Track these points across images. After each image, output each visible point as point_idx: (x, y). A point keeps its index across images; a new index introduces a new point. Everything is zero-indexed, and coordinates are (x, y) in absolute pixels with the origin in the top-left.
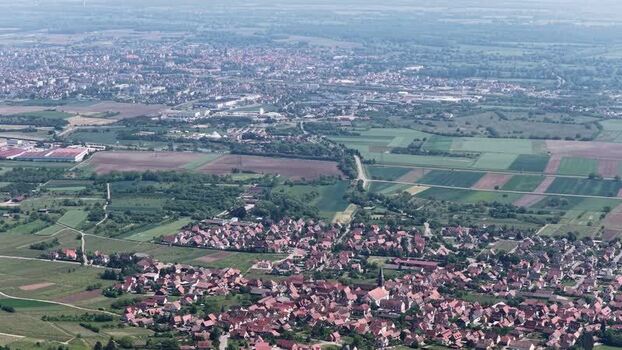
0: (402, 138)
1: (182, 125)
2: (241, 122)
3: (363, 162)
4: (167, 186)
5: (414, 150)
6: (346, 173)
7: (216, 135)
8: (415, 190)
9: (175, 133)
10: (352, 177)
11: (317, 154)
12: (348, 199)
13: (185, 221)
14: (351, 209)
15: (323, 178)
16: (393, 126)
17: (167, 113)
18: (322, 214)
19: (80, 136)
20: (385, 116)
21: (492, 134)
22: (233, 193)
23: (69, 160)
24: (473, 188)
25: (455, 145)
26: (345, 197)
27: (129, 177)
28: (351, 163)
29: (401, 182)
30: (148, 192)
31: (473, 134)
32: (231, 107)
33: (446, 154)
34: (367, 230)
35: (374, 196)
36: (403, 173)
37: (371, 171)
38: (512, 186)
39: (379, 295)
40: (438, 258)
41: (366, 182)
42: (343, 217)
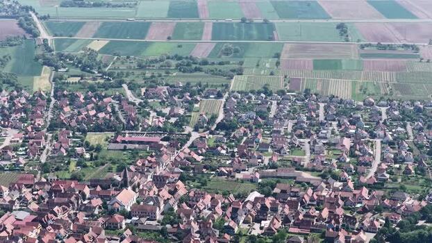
3: (40, 18)
6: (29, 31)
8: (98, 45)
10: (35, 35)
12: (41, 61)
14: (47, 72)
15: (9, 40)
18: (21, 80)
24: (147, 40)
26: (37, 59)
29: (80, 37)
33: (109, 5)
34: (73, 99)
35: (61, 56)
36: (78, 26)
37: (51, 28)
38: (178, 33)
39: (127, 198)
40: (156, 130)
41: (51, 40)
42: (43, 83)
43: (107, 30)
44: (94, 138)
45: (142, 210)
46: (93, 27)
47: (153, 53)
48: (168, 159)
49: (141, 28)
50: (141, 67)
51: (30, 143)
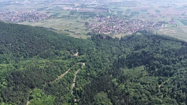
0: (113, 7)
1: (88, 5)
2: (95, 5)
4: (89, 13)
5: (115, 8)
7: (92, 7)
8: (116, 14)
9: (87, 6)
10: (109, 12)
11: (104, 9)
13: (92, 18)
14: (109, 16)
16: (112, 5)
17: (86, 4)
19: (77, 7)
20: (111, 4)
21: (124, 6)
22: (96, 14)
23: (77, 10)
25: (120, 8)
27: (84, 12)
28: (108, 10)
29: (114, 13)
30: (87, 14)
31: (121, 6)
32: (93, 3)
33: (119, 9)
34: (112, 19)
35: (111, 15)
36: (114, 11)
37: (111, 11)
38: (126, 13)
39: (114, 27)
40: (120, 22)
41: (110, 13)
42: (109, 17)
43: (117, 12)
44: (113, 22)
45: (116, 28)
46: (116, 12)
47: (122, 15)
48: (120, 24)
49: (122, 12)
50: (120, 16)
51: (106, 22)
